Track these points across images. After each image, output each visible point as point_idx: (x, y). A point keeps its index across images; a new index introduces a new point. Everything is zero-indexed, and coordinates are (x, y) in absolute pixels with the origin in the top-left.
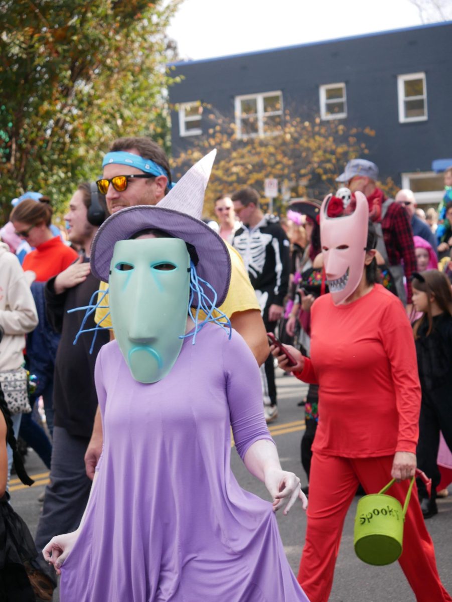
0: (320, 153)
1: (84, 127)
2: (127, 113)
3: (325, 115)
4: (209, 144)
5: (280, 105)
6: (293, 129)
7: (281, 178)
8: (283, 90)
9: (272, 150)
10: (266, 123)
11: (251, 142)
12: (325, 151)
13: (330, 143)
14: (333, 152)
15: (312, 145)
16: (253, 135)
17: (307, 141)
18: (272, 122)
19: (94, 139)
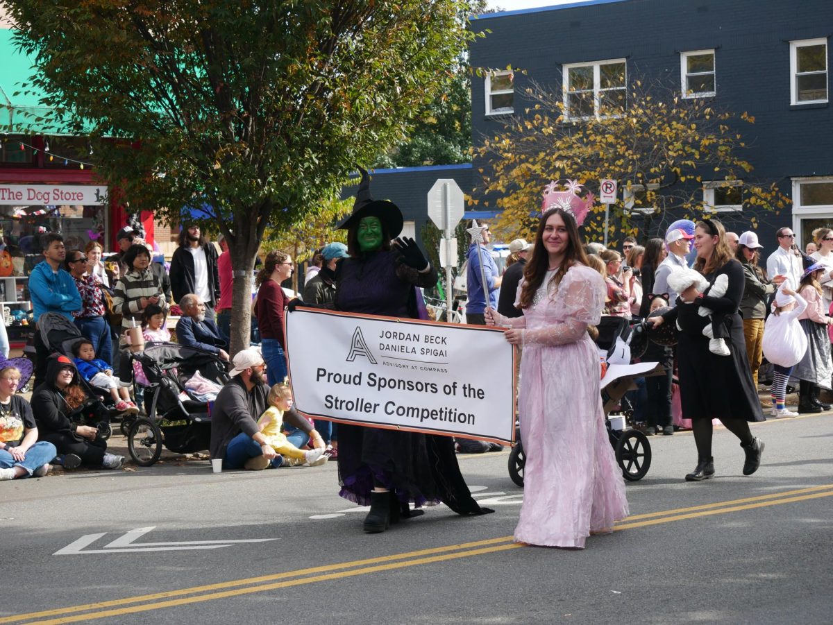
0: (678, 145)
1: (349, 95)
2: (409, 78)
3: (686, 93)
4: (525, 128)
5: (624, 77)
6: (641, 111)
7: (622, 178)
8: (627, 58)
9: (611, 139)
10: (603, 102)
11: (582, 127)
12: (685, 143)
13: (692, 132)
14: (696, 145)
15: (667, 133)
16: (586, 118)
17: (660, 128)
18: (612, 100)
19: (362, 113)
